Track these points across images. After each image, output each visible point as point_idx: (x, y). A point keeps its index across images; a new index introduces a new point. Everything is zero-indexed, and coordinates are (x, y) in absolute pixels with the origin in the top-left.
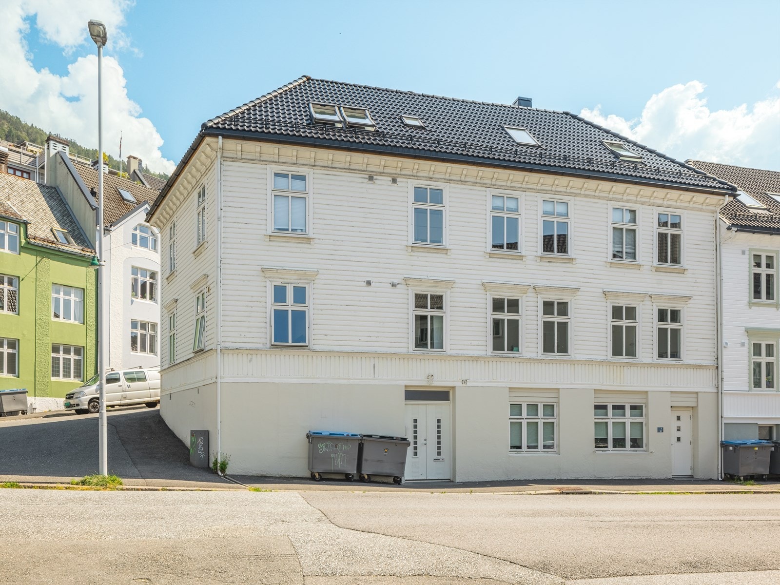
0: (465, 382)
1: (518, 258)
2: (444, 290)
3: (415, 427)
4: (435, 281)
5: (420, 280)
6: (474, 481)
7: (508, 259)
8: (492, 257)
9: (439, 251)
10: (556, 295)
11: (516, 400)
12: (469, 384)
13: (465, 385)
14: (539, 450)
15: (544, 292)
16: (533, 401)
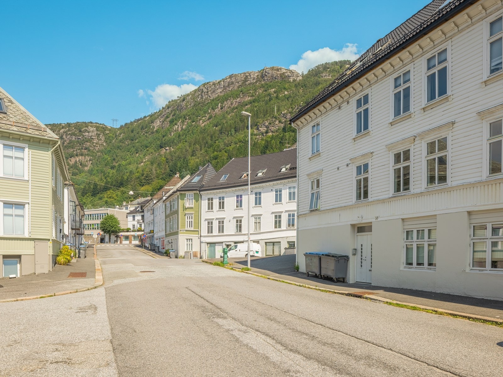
0: (377, 218)
1: (409, 117)
2: (368, 159)
3: (362, 250)
4: (362, 156)
5: (356, 158)
6: (380, 286)
7: (403, 121)
8: (393, 125)
9: (366, 135)
10: (435, 135)
11: (409, 228)
12: (379, 219)
13: (376, 220)
14: (425, 266)
15: (427, 136)
16: (420, 227)
